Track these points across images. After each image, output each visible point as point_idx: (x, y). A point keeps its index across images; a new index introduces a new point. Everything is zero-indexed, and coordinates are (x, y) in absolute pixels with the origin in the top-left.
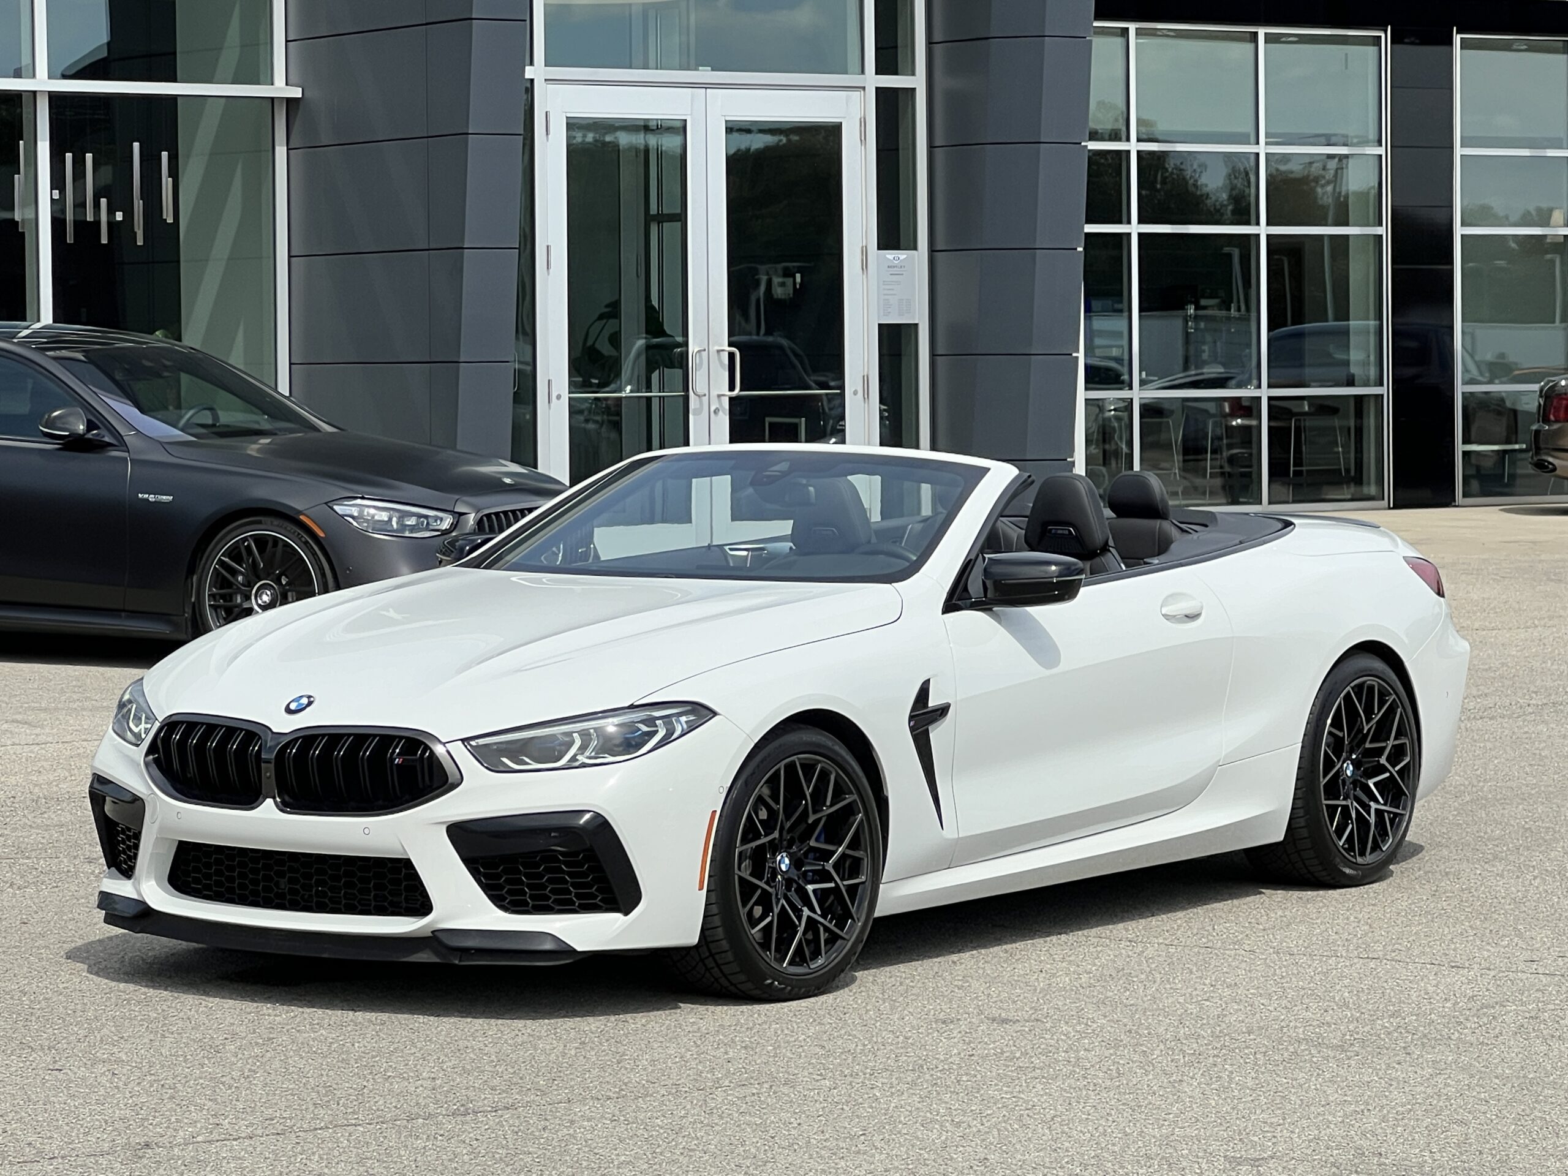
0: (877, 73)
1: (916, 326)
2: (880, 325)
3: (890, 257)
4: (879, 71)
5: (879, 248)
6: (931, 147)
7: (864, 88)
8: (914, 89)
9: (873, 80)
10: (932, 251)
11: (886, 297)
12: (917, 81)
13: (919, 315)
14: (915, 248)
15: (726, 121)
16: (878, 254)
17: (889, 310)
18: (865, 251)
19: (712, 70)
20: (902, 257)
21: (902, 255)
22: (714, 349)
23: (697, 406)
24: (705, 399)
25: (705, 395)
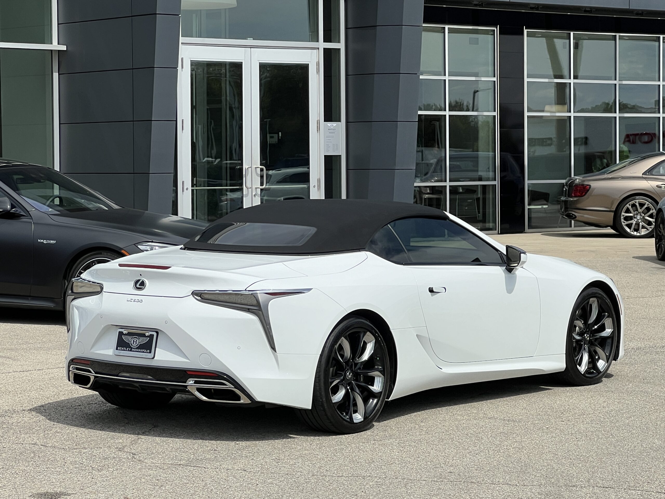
0: (324, 42)
1: (340, 156)
2: (325, 156)
3: (329, 125)
4: (324, 41)
5: (325, 121)
6: (347, 75)
7: (318, 48)
8: (339, 49)
9: (322, 45)
10: (347, 122)
11: (328, 143)
12: (341, 46)
13: (342, 151)
14: (340, 121)
15: (260, 63)
16: (324, 124)
17: (329, 149)
18: (318, 122)
19: (253, 39)
20: (334, 125)
21: (334, 124)
22: (254, 167)
23: (247, 193)
24: (250, 190)
25: (250, 188)
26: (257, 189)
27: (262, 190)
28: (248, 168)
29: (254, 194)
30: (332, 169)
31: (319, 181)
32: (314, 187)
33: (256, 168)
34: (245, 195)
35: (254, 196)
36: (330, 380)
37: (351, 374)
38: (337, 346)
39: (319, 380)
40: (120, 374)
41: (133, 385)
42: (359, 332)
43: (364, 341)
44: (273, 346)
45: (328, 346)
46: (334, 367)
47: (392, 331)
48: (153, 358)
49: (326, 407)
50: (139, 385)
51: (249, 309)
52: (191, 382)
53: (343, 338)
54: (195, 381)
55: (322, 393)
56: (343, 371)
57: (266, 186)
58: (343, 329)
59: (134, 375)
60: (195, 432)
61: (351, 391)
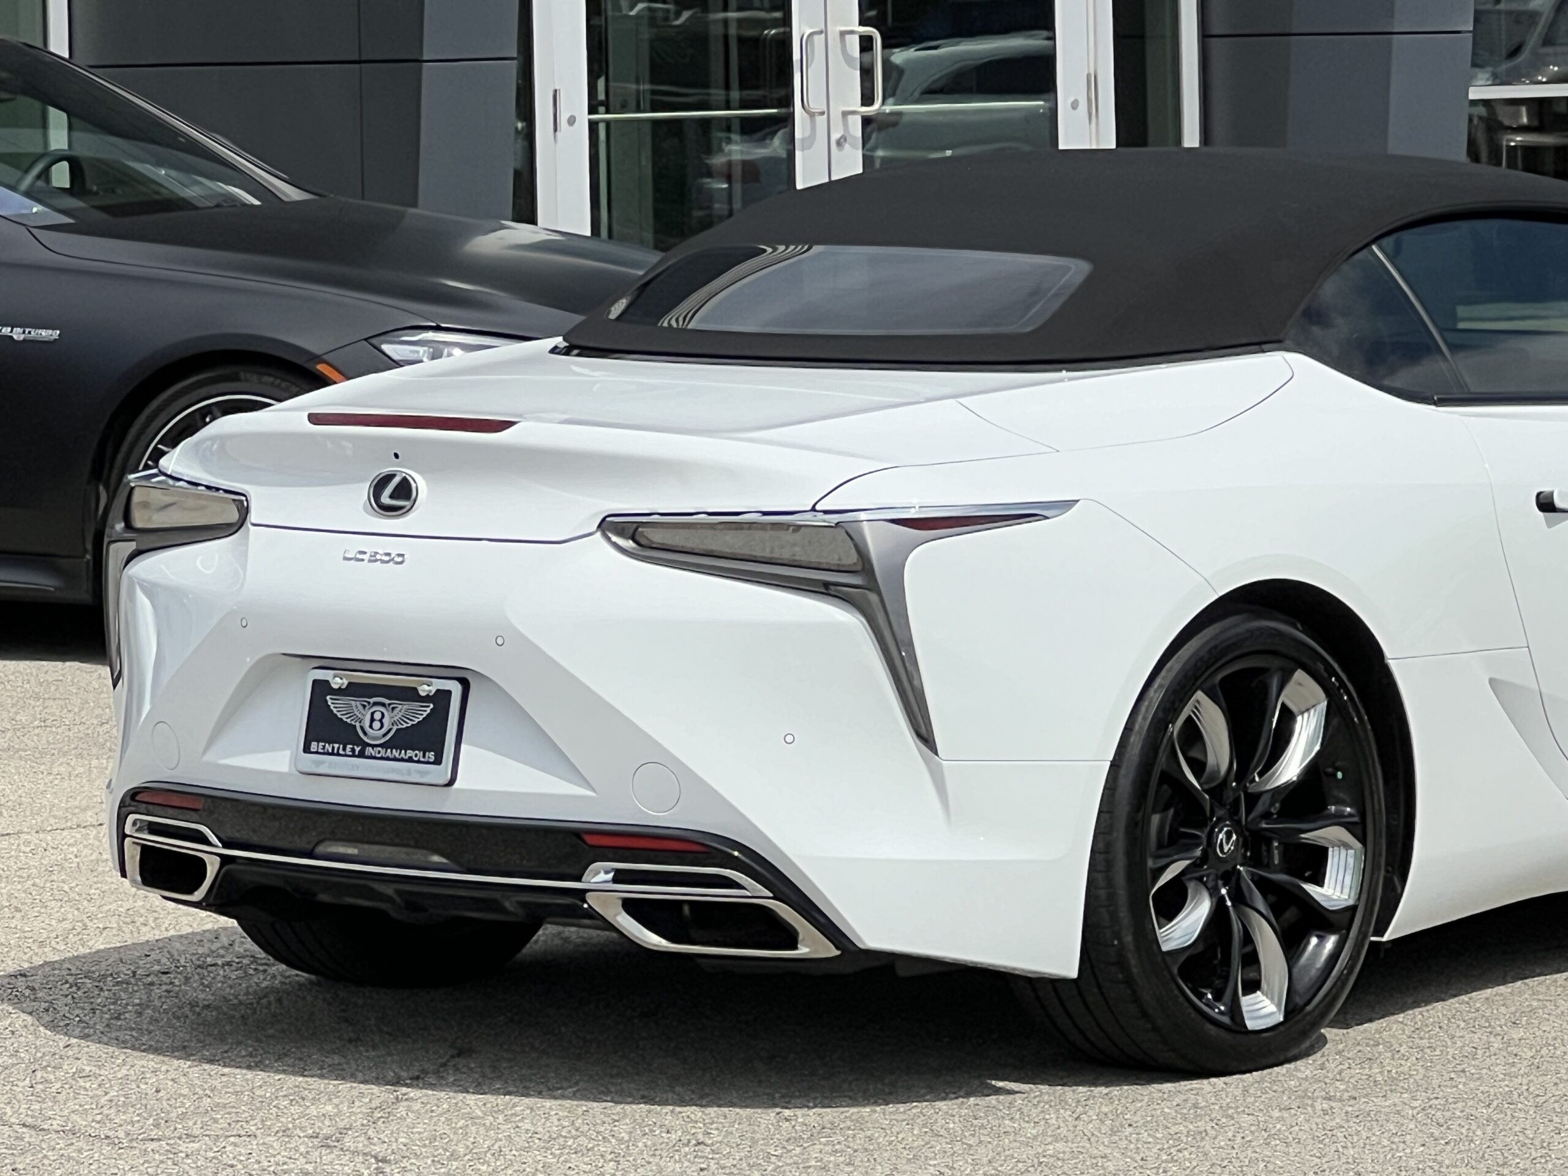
22: (834, 30)
23: (808, 133)
24: (821, 120)
25: (822, 113)
26: (850, 118)
27: (867, 121)
28: (811, 35)
29: (835, 136)
30: (1142, 37)
31: (1092, 82)
32: (1075, 105)
33: (843, 34)
34: (803, 140)
35: (839, 143)
36: (1150, 863)
37: (1234, 837)
38: (1175, 728)
39: (1109, 864)
40: (321, 849)
41: (372, 890)
42: (1263, 671)
43: (1283, 705)
44: (923, 731)
45: (1141, 727)
46: (1166, 808)
47: (1394, 666)
48: (451, 783)
49: (1135, 971)
50: (397, 892)
51: (827, 585)
52: (599, 875)
53: (1200, 695)
54: (618, 872)
55: (1122, 915)
56: (1201, 825)
57: (883, 103)
58: (1201, 659)
59: (373, 850)
60: (618, 1075)
61: (1233, 905)
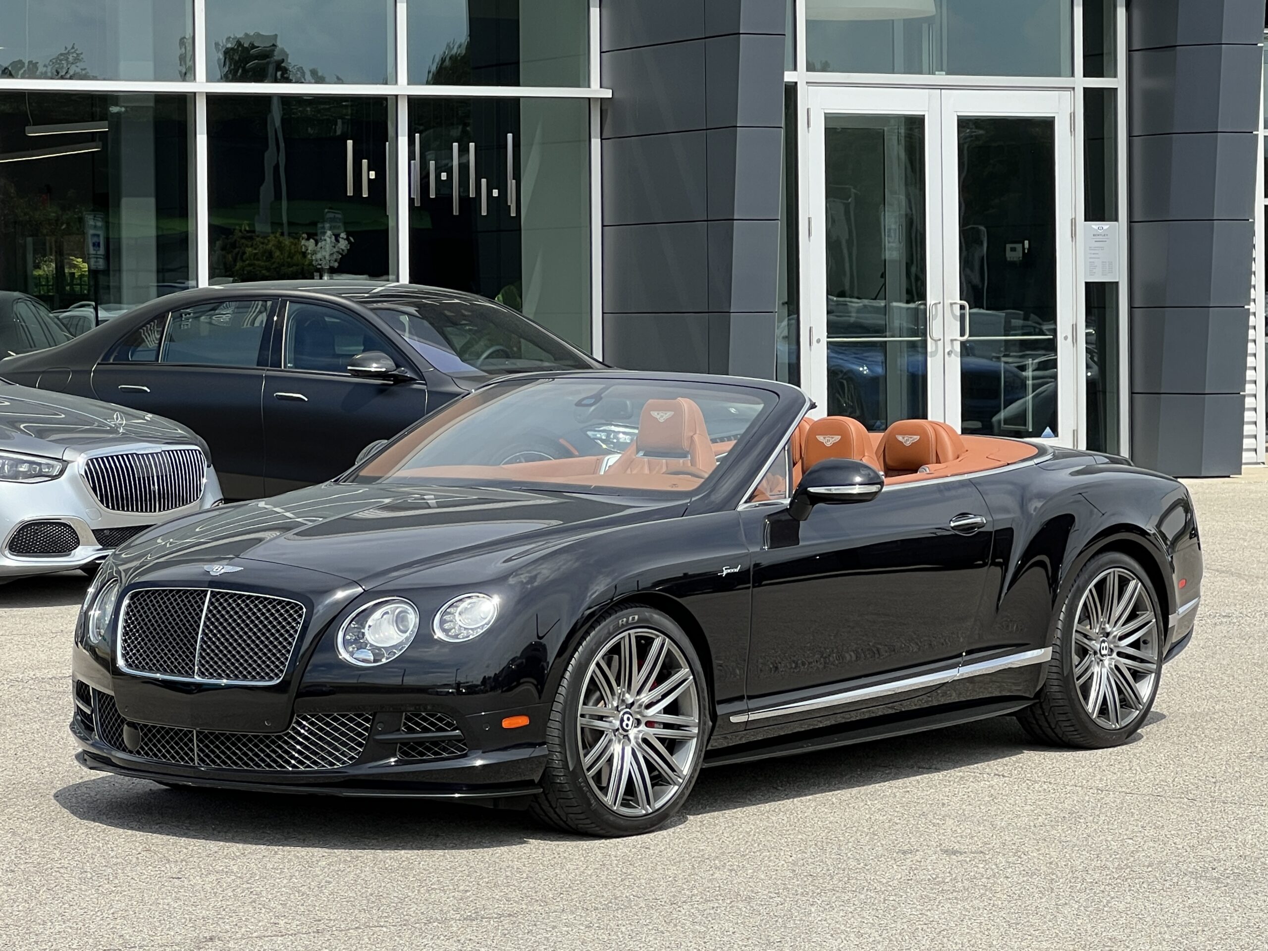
0: (1085, 76)
1: (1117, 283)
2: (1087, 283)
3: (1095, 227)
5: (1086, 220)
6: (1130, 136)
7: (1074, 88)
8: (1116, 89)
9: (1081, 82)
10: (1131, 221)
11: (1092, 260)
12: (1118, 82)
13: (1119, 275)
14: (1116, 220)
15: (958, 116)
16: (1084, 225)
17: (1093, 271)
18: (1073, 222)
19: (947, 74)
20: (1105, 227)
22: (948, 302)
23: (934, 349)
24: (940, 343)
25: (940, 340)
26: (955, 342)
27: (962, 344)
28: (935, 304)
29: (947, 350)
31: (1074, 327)
32: (1066, 338)
33: (951, 304)
34: (931, 352)
35: (949, 354)
57: (970, 336)
